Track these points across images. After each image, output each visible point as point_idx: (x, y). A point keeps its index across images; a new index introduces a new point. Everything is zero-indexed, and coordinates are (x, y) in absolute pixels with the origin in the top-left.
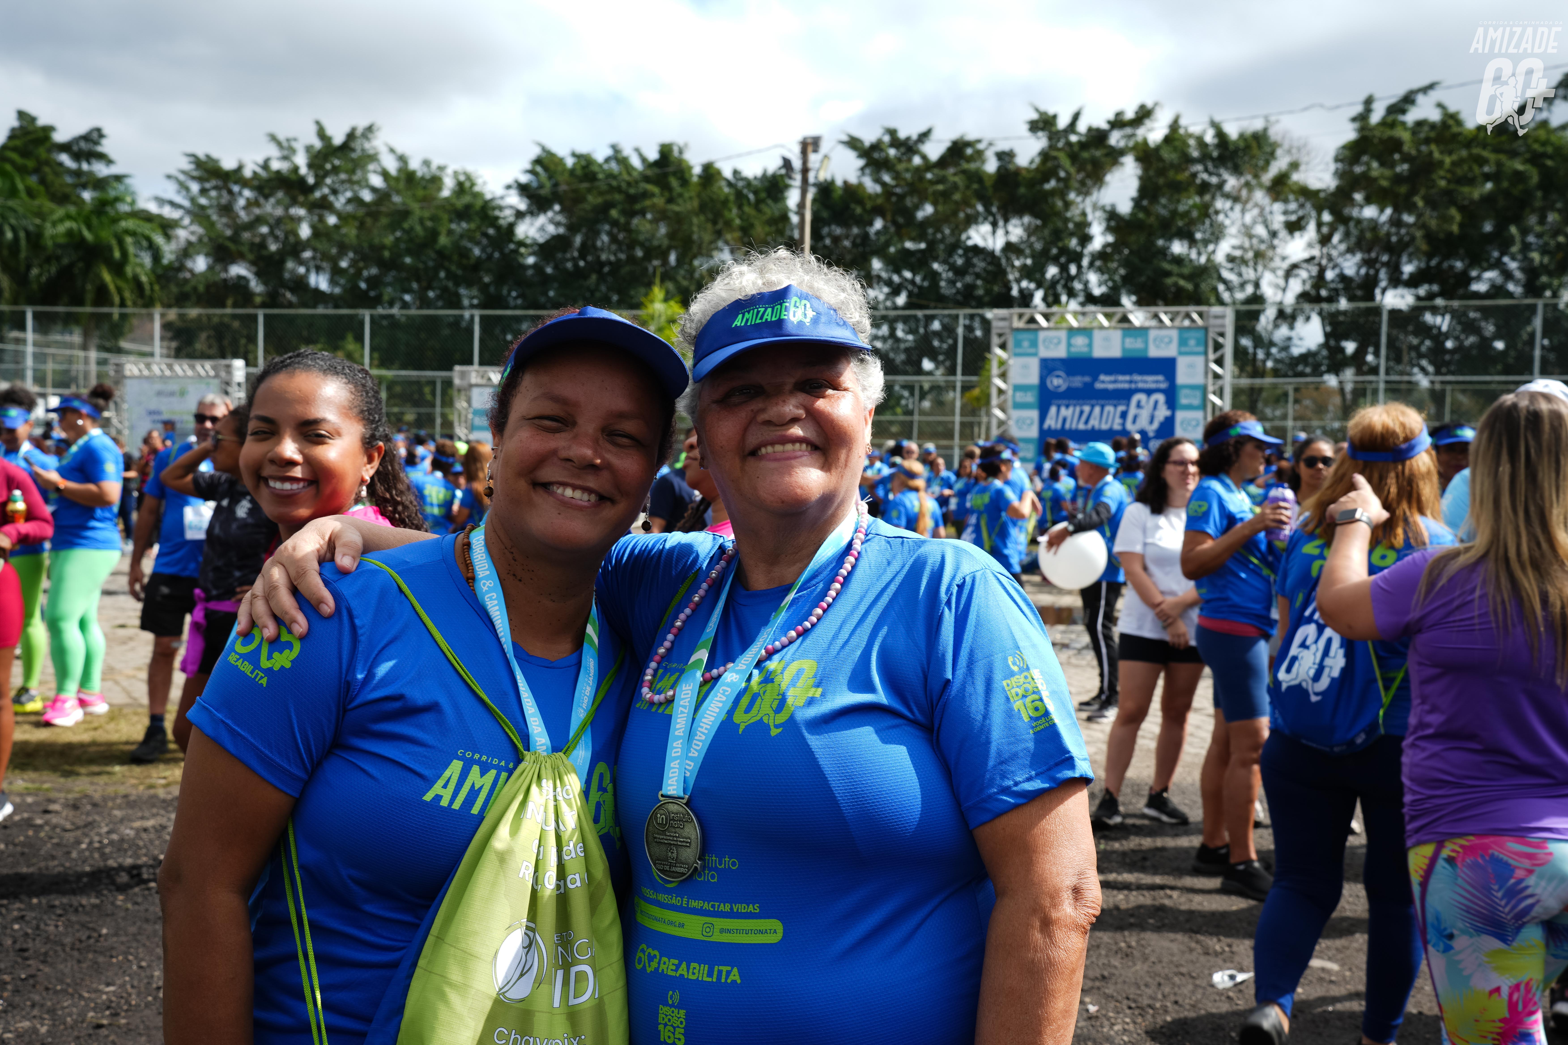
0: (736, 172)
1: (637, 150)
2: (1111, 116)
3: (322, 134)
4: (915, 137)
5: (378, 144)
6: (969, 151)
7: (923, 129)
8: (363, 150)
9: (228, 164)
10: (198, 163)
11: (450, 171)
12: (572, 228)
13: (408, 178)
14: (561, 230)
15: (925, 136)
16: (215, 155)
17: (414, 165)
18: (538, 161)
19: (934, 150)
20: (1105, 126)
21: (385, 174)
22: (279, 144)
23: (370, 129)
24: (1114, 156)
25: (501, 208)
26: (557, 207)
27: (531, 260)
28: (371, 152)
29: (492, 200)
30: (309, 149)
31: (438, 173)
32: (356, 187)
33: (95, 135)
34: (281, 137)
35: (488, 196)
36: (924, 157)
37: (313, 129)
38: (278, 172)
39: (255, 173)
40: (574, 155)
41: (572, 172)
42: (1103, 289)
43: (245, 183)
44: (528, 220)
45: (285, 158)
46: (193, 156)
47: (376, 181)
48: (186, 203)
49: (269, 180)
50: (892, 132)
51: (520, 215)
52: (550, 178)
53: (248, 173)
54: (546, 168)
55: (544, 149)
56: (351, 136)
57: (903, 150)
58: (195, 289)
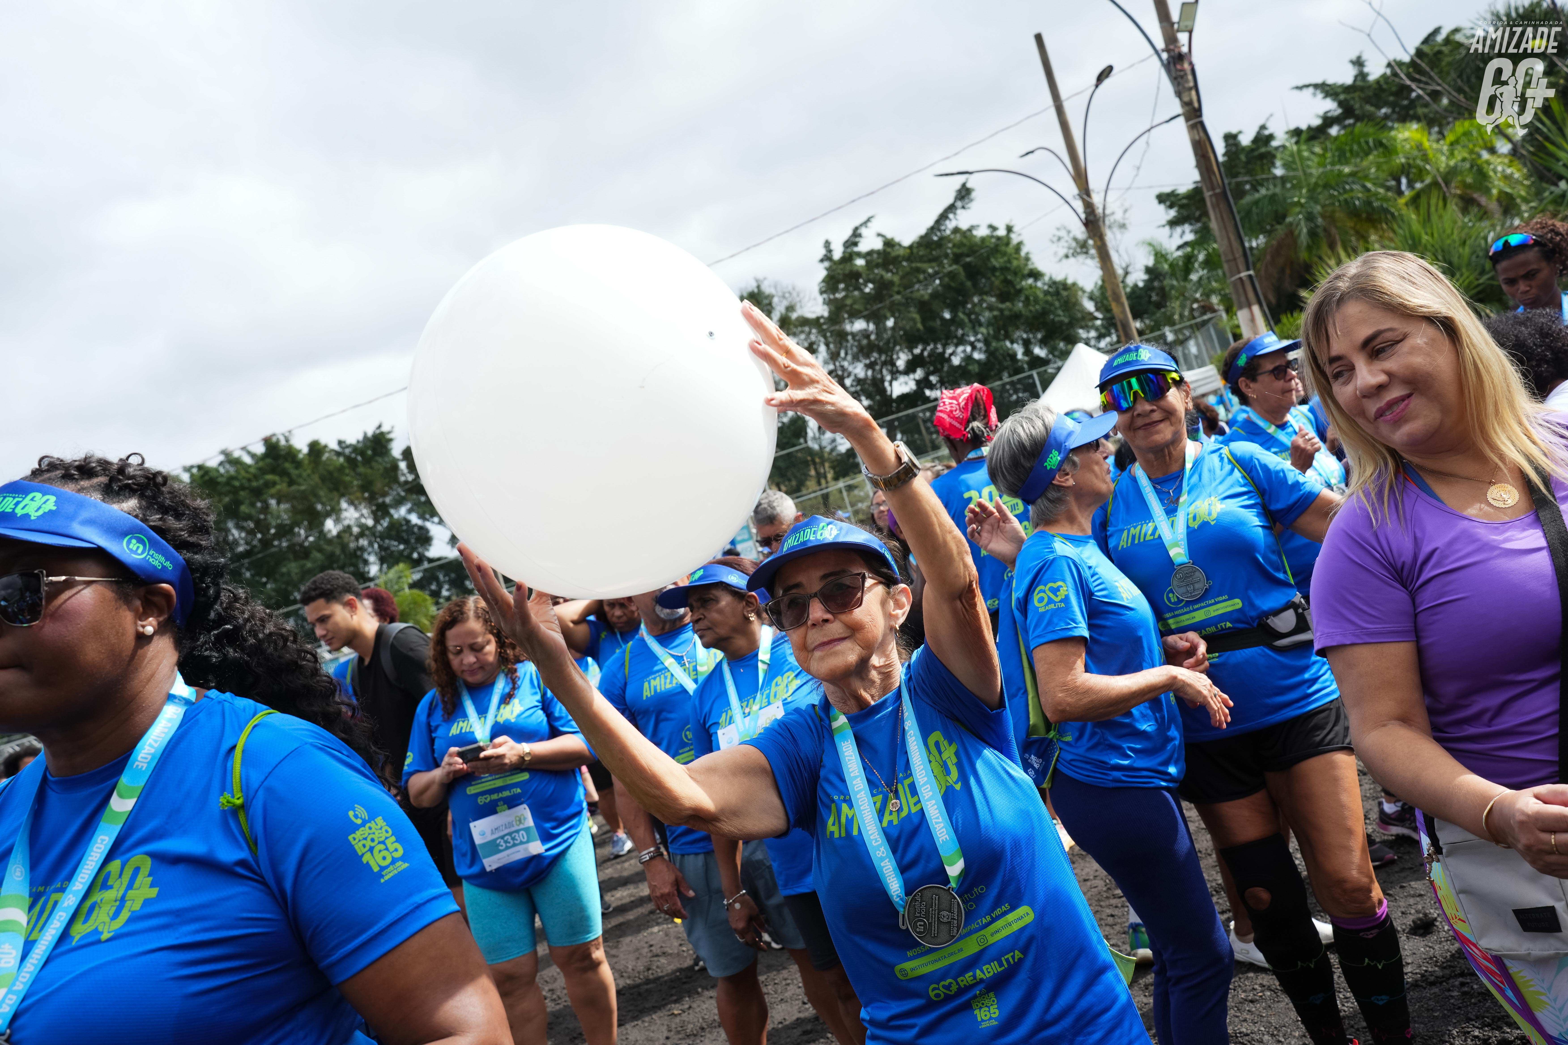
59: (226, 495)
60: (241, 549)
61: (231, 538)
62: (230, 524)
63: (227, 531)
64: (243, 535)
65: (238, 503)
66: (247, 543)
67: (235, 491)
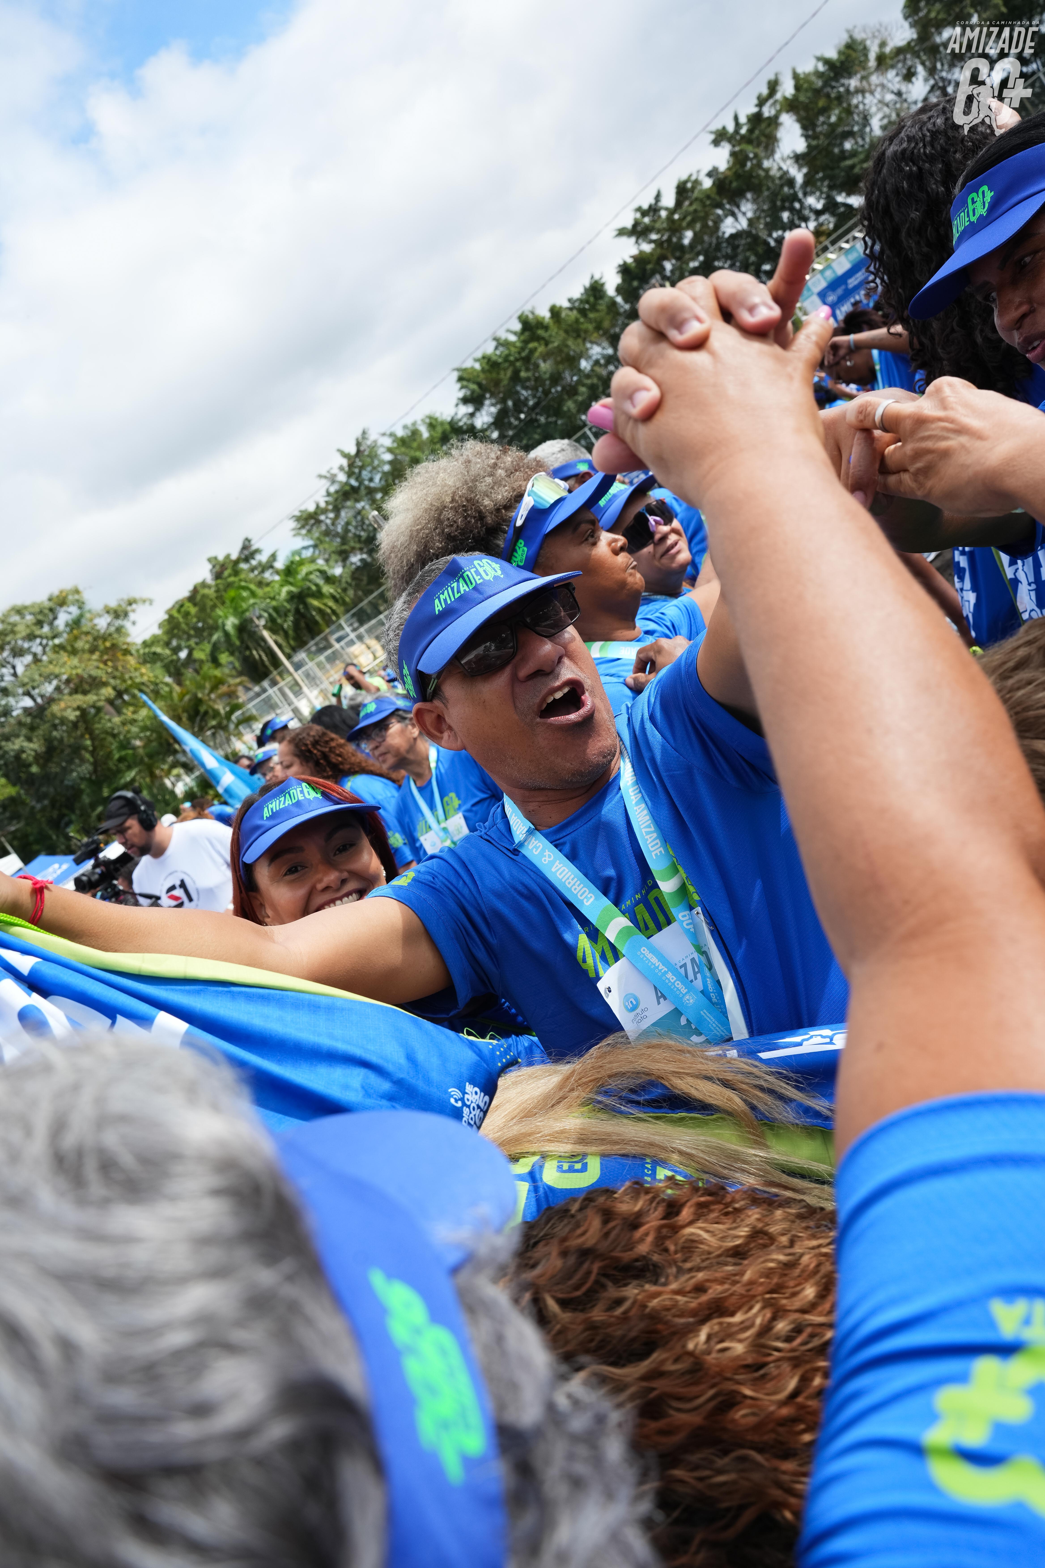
0: (570, 300)
1: (508, 331)
2: (756, 102)
3: (345, 455)
4: (653, 201)
5: (374, 437)
6: (689, 185)
7: (655, 194)
8: (369, 447)
9: (311, 508)
10: (298, 519)
11: (419, 422)
12: (503, 401)
13: (402, 442)
14: (499, 407)
15: (658, 197)
16: (303, 508)
17: (400, 433)
18: (460, 379)
19: (669, 200)
20: (756, 110)
21: (390, 450)
22: (325, 477)
23: (364, 433)
24: (774, 122)
25: (460, 420)
26: (488, 395)
28: (373, 444)
29: (452, 419)
30: (341, 469)
31: (413, 428)
32: (380, 469)
33: (247, 543)
34: (324, 473)
35: (449, 419)
36: (667, 209)
37: (338, 455)
38: (337, 492)
40: (476, 360)
41: (483, 370)
42: (822, 202)
43: (325, 511)
44: (478, 414)
45: (333, 483)
46: (293, 517)
48: (311, 543)
49: (336, 500)
50: (639, 209)
51: (472, 415)
52: (474, 382)
53: (323, 505)
54: (468, 380)
55: (458, 370)
56: (358, 444)
57: (651, 214)
58: (347, 582)
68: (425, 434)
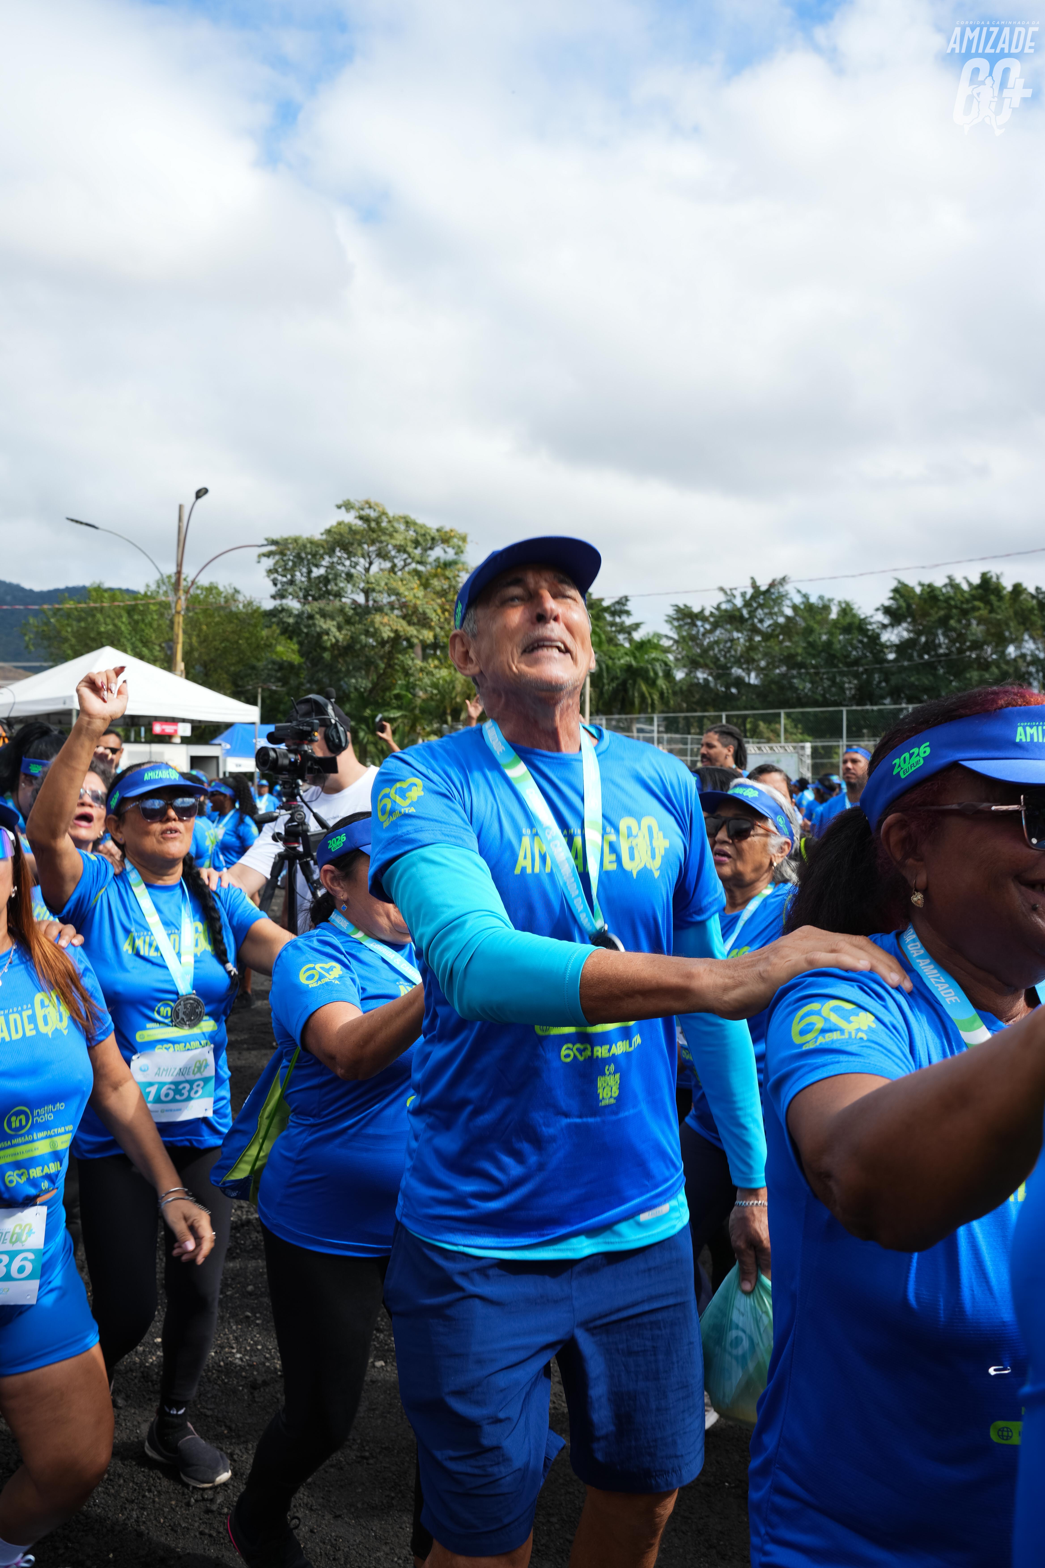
1: (966, 578)
3: (755, 586)
5: (789, 588)
8: (779, 592)
9: (696, 609)
10: (678, 610)
11: (836, 602)
12: (919, 633)
13: (810, 608)
14: (912, 635)
16: (689, 604)
17: (813, 600)
18: (896, 591)
21: (795, 608)
22: (726, 593)
23: (784, 579)
25: (871, 624)
26: (909, 620)
27: (891, 656)
28: (784, 593)
29: (866, 618)
30: (743, 595)
31: (827, 603)
32: (775, 617)
33: (624, 600)
34: (727, 588)
35: (863, 616)
37: (748, 583)
38: (726, 611)
39: (711, 613)
41: (921, 597)
43: (705, 619)
44: (889, 629)
45: (729, 601)
46: (677, 606)
47: (789, 612)
48: (676, 637)
49: (721, 617)
51: (884, 627)
52: (905, 601)
53: (707, 613)
54: (902, 596)
55: (899, 582)
56: (772, 585)
58: (681, 688)
59: (942, 609)
60: (941, 651)
61: (937, 641)
62: (940, 632)
63: (936, 635)
64: (946, 641)
65: (948, 617)
66: (947, 648)
67: (950, 607)
68: (833, 615)
